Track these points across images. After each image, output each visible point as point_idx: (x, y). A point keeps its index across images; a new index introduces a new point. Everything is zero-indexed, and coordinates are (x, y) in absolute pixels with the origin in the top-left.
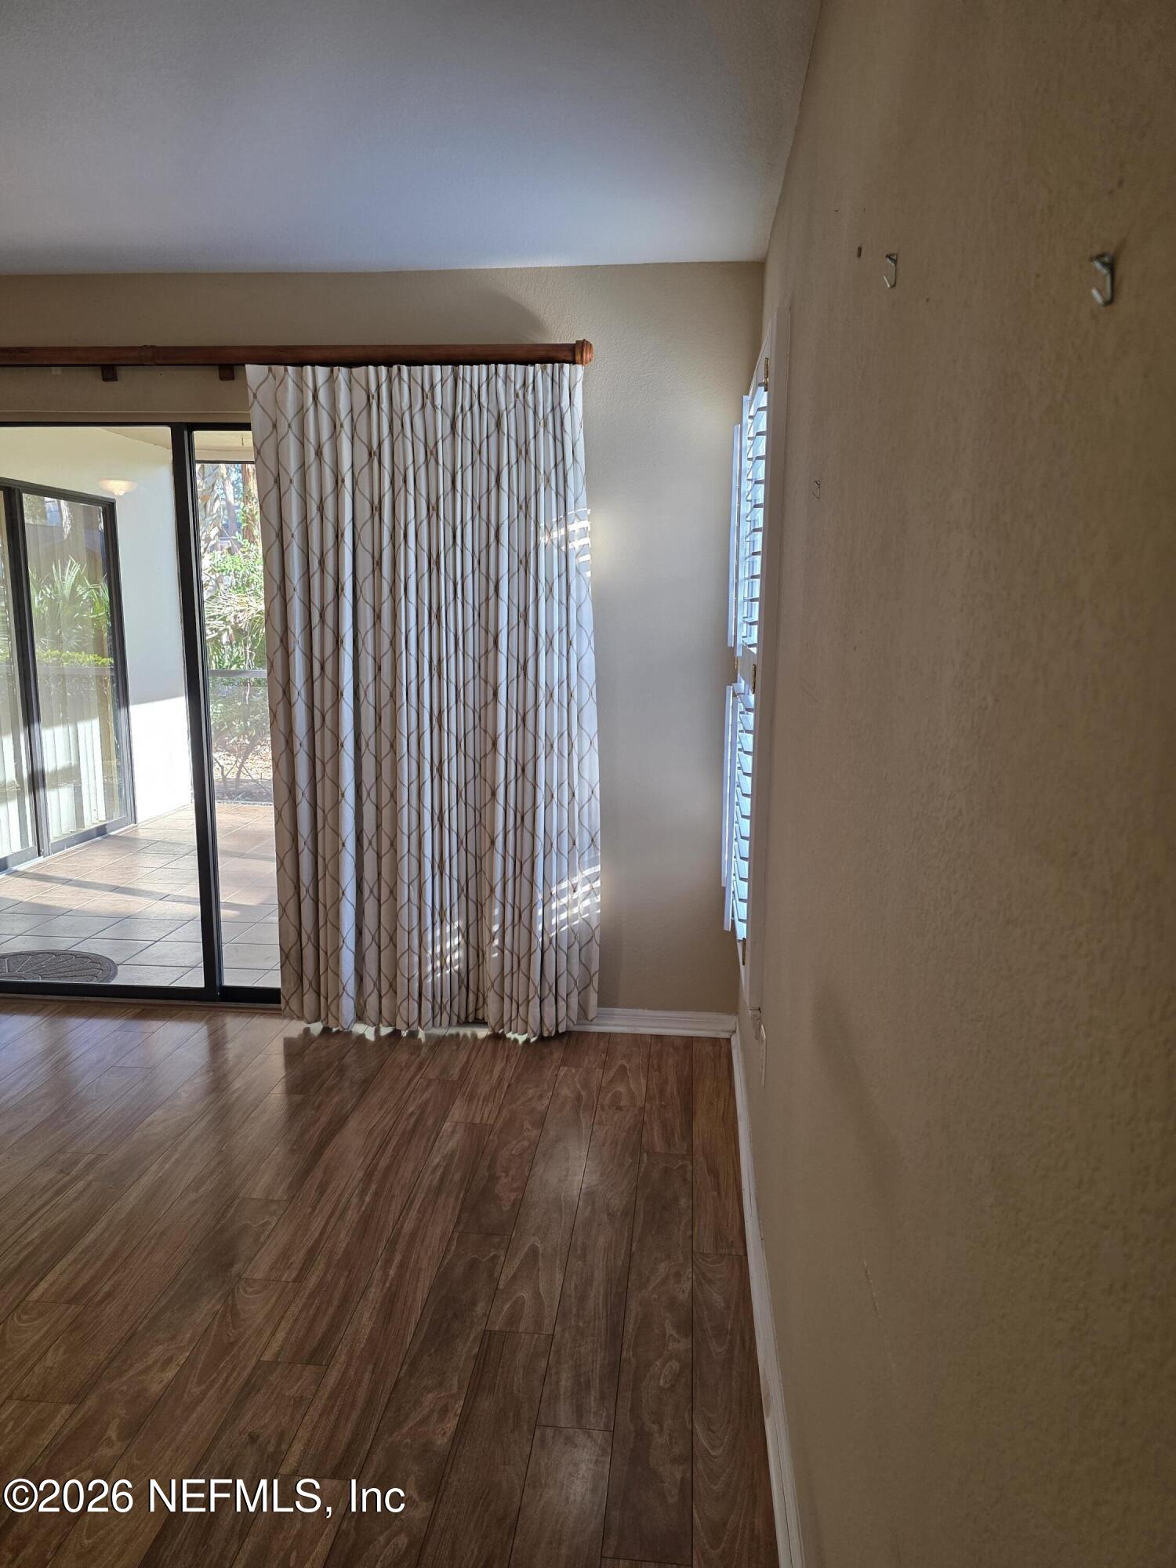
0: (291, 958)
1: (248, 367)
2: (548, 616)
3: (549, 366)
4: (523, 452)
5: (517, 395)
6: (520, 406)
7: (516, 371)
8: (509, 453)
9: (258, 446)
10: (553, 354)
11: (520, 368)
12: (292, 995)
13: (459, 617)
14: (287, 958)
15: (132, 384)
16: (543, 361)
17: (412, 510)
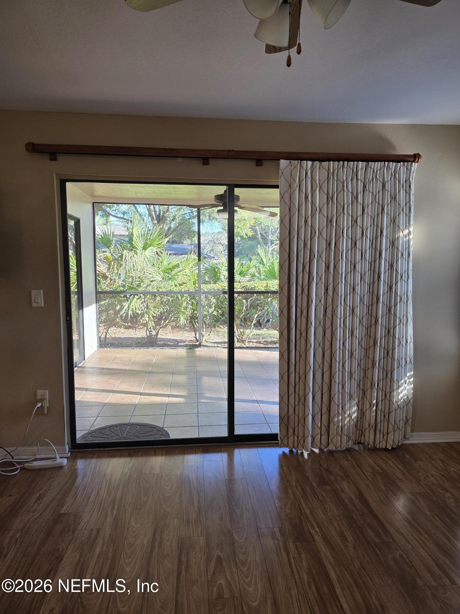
0: (284, 419)
1: (281, 161)
2: (401, 265)
3: (406, 163)
4: (394, 198)
5: (392, 175)
6: (393, 179)
7: (392, 165)
8: (388, 198)
9: (282, 194)
10: (406, 159)
11: (394, 164)
12: (285, 437)
13: (363, 267)
14: (282, 420)
15: (215, 166)
16: (404, 161)
17: (346, 222)
